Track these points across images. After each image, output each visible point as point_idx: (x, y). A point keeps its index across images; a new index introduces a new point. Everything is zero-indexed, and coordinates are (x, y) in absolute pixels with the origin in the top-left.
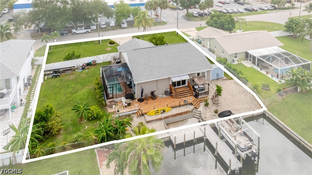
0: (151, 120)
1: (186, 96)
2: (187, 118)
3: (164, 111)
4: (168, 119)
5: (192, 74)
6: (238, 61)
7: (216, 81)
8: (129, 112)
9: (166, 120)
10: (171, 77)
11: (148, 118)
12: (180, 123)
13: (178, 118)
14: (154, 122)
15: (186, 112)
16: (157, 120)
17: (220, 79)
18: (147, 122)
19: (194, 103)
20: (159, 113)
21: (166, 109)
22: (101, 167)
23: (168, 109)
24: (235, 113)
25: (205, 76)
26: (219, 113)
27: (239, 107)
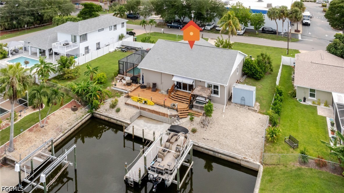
0: (130, 103)
1: (182, 102)
2: (164, 121)
3: (145, 102)
4: (144, 111)
5: (200, 81)
6: (314, 103)
7: (240, 106)
8: (122, 89)
9: (142, 111)
10: (174, 75)
11: (129, 101)
12: (155, 121)
13: (154, 116)
14: (131, 107)
15: (164, 115)
16: (134, 106)
17: (246, 107)
18: (126, 103)
19: (182, 111)
20: (141, 102)
21: (149, 102)
22: (61, 109)
23: (150, 102)
24: (214, 145)
25: (218, 91)
26: (196, 134)
27: (229, 143)
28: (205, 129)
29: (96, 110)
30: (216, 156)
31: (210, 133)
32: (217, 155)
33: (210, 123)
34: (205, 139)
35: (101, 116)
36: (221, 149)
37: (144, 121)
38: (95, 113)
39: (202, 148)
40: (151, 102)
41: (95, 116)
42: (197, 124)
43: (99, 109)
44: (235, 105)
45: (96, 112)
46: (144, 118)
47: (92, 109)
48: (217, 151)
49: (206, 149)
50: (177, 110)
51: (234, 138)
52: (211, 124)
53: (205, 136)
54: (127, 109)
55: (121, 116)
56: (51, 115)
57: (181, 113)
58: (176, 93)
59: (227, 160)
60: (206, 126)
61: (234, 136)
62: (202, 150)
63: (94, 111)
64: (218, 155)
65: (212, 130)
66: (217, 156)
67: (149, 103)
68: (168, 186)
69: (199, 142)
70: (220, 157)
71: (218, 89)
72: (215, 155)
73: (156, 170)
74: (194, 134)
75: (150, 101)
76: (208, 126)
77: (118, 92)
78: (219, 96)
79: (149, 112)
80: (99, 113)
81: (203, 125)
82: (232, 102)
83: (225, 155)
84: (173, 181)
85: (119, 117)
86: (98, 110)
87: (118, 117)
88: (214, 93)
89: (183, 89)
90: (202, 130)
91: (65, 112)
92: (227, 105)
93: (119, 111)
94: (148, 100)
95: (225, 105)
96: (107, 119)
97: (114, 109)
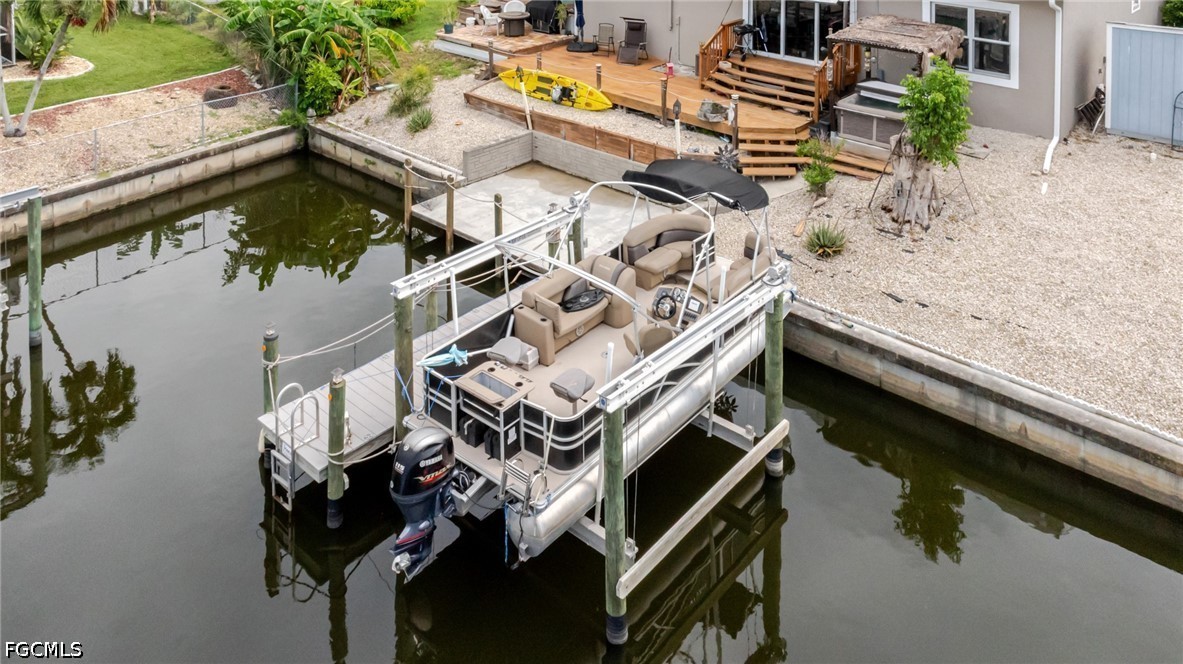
0: (487, 98)
4: (552, 136)
7: (1164, 149)
9: (540, 132)
11: (490, 90)
13: (601, 161)
15: (653, 152)
16: (505, 111)
18: (468, 97)
19: (762, 142)
20: (546, 97)
21: (583, 93)
22: (158, 89)
23: (591, 93)
24: (972, 343)
25: (1006, 50)
26: (839, 264)
27: (1091, 345)
28: (906, 241)
29: (321, 117)
30: (981, 426)
31: (942, 268)
32: (989, 416)
33: (945, 214)
34: (899, 301)
35: (339, 146)
36: (1031, 376)
37: (544, 186)
38: (315, 131)
39: (874, 350)
40: (598, 93)
41: (315, 147)
42: (852, 214)
43: (339, 116)
44: (1131, 143)
45: (319, 126)
46: (547, 175)
47: (304, 111)
48: (996, 389)
49: (907, 363)
50: (734, 139)
51: (1136, 315)
52: (953, 219)
53: (908, 279)
54: (466, 122)
55: (425, 147)
56: (94, 101)
57: (754, 154)
58: (742, 64)
59: (1078, 465)
60: (918, 229)
61: (1132, 308)
62: (875, 369)
63: (311, 122)
64: (1000, 418)
65: (957, 251)
66: (992, 430)
67: (582, 101)
68: (523, 558)
69: (855, 313)
70: (1015, 439)
71: (1005, 37)
72: (977, 417)
73: (453, 410)
74: (823, 265)
75: (590, 88)
76: (927, 229)
77: (454, 59)
78: (1012, 81)
79: (574, 140)
80: (331, 130)
81: (894, 220)
82: (1102, 130)
83: (1060, 422)
84: (578, 523)
85: (417, 150)
86: (330, 119)
87: (412, 150)
88: (981, 66)
89: (788, 52)
90: (886, 249)
91: (169, 103)
92: (1070, 140)
93: (425, 127)
94: (579, 83)
95: (1056, 139)
96: (358, 160)
97: (403, 120)
